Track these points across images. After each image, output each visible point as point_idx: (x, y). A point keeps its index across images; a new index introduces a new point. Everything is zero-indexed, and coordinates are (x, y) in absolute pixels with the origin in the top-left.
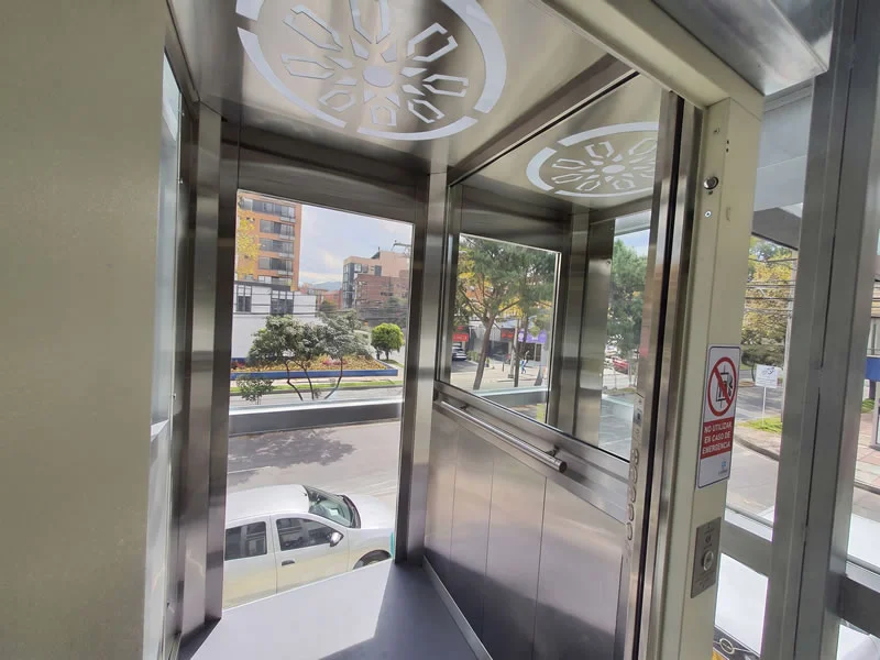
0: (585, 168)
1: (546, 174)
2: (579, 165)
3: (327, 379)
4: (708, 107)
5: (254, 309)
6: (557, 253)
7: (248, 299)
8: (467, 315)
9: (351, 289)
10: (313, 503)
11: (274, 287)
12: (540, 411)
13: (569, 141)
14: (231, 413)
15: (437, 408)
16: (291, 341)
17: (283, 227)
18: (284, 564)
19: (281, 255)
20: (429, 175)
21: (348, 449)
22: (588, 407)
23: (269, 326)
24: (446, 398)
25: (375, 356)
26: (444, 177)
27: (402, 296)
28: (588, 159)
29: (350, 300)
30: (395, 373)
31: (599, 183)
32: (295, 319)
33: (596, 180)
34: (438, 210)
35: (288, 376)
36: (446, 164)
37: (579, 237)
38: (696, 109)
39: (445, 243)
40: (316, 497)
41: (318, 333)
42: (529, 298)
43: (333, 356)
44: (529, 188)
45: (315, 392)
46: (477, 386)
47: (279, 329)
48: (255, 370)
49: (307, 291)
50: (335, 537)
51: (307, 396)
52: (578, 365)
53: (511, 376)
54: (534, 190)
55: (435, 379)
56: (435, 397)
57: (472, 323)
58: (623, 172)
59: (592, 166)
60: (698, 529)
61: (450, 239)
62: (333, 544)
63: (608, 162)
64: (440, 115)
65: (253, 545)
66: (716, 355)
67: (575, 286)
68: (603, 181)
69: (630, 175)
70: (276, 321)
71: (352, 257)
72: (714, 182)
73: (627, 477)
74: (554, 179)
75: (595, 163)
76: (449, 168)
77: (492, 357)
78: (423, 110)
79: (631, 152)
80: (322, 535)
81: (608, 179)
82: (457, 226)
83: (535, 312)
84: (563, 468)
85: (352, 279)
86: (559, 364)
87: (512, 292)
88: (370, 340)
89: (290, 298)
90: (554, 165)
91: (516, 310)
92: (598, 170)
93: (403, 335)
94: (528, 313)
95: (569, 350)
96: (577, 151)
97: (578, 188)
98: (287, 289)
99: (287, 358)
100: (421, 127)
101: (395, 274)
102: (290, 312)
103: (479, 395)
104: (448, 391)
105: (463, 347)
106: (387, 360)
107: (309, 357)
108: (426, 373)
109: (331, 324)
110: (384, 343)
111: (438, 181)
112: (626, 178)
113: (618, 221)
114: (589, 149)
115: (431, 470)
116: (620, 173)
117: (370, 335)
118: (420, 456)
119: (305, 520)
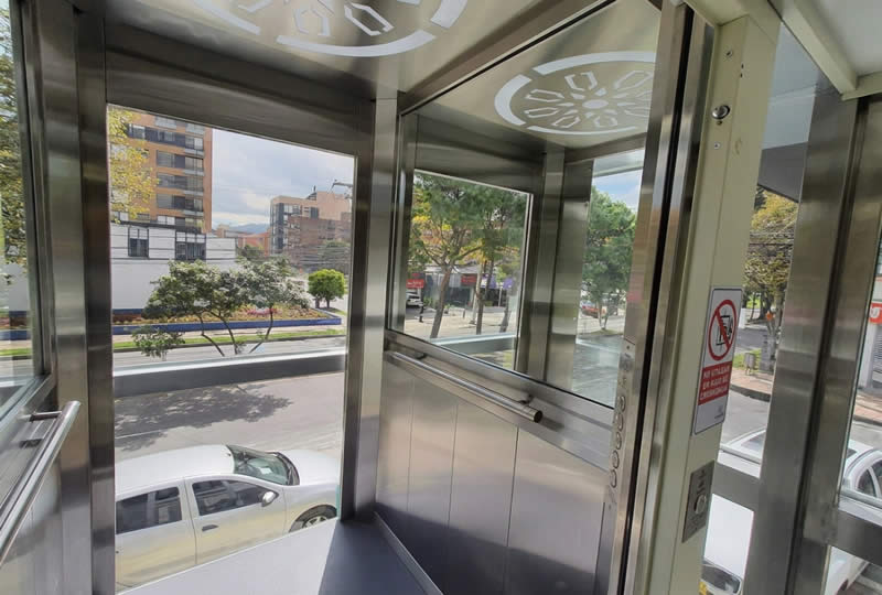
0: (563, 101)
1: (518, 106)
2: (556, 97)
3: (255, 330)
4: (721, 26)
5: (152, 254)
6: (528, 194)
7: (145, 243)
8: (424, 260)
9: (280, 232)
10: (240, 463)
11: (178, 228)
12: (508, 359)
13: (545, 69)
14: (115, 374)
15: (388, 359)
16: (205, 290)
17: (189, 161)
18: (205, 529)
19: (186, 192)
20: (374, 101)
21: (283, 403)
22: (561, 353)
23: (175, 272)
24: (399, 347)
25: (312, 304)
26: (394, 103)
27: (344, 240)
28: (566, 90)
29: (280, 244)
30: (337, 321)
31: (578, 119)
32: (208, 266)
33: (575, 115)
34: (386, 143)
35: (203, 327)
36: (396, 88)
37: (553, 179)
38: (707, 26)
39: (396, 179)
40: (242, 457)
41: (240, 280)
42: (493, 243)
43: (260, 305)
44: (496, 121)
45: (238, 344)
46: (435, 333)
47: (187, 277)
48: (156, 322)
49: (221, 233)
50: (268, 496)
51: (229, 350)
52: (550, 310)
53: (473, 322)
54: (504, 124)
55: (386, 327)
56: (386, 347)
57: (428, 269)
58: (607, 107)
59: (571, 100)
60: (692, 475)
61: (403, 176)
62: (265, 504)
63: (590, 95)
64: (388, 27)
65: (163, 511)
66: (719, 297)
67: (548, 228)
68: (583, 118)
69: (613, 112)
70: (183, 267)
71: (281, 197)
72: (724, 111)
73: (611, 424)
74: (527, 112)
75: (575, 96)
76: (400, 93)
77: (453, 303)
78: (365, 18)
79: (617, 85)
80: (252, 496)
81: (589, 115)
82: (410, 162)
83: (501, 257)
84: (539, 417)
85: (280, 222)
86: (529, 310)
87: (476, 235)
88: (306, 287)
89: (200, 241)
90: (528, 97)
91: (479, 256)
92: (579, 103)
93: (346, 281)
94: (492, 257)
95: (541, 295)
96: (556, 80)
97: (554, 124)
98: (197, 231)
99: (199, 308)
100: (364, 40)
101: (336, 217)
102: (202, 256)
103: (438, 344)
104: (401, 340)
105: (419, 295)
106: (328, 308)
107: (228, 306)
108: (374, 322)
109: (256, 270)
110: (323, 290)
111: (386, 109)
112: (608, 114)
113: (597, 162)
114: (569, 79)
115: (382, 421)
116: (601, 109)
117: (306, 281)
118: (369, 408)
119: (231, 482)
